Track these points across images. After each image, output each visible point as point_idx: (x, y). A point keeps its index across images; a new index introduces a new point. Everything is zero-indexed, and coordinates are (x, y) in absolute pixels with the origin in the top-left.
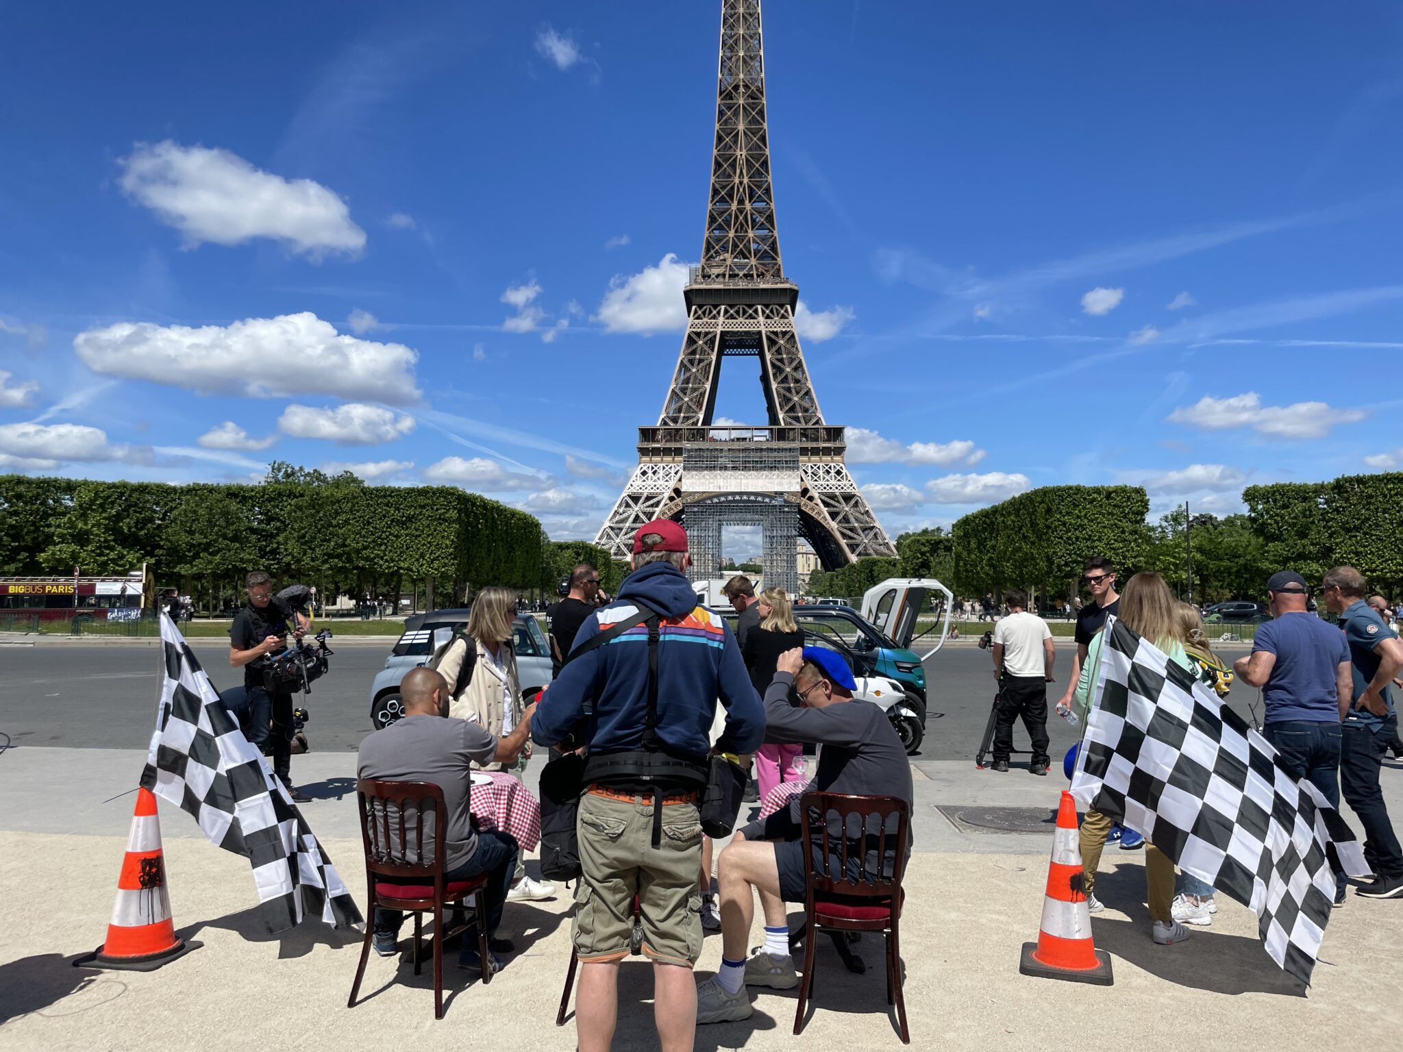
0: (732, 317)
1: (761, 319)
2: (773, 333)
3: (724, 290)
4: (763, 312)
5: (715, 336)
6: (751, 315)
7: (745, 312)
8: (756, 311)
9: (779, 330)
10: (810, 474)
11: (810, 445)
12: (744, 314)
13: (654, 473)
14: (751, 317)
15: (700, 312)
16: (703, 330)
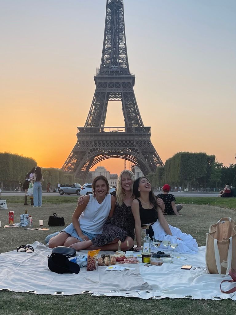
0: (111, 87)
1: (121, 88)
2: (126, 93)
3: (108, 77)
4: (122, 86)
5: (105, 94)
6: (118, 86)
7: (116, 85)
8: (120, 85)
9: (128, 92)
10: (138, 144)
11: (138, 134)
12: (115, 86)
13: (83, 144)
14: (118, 87)
15: (99, 85)
16: (101, 92)
